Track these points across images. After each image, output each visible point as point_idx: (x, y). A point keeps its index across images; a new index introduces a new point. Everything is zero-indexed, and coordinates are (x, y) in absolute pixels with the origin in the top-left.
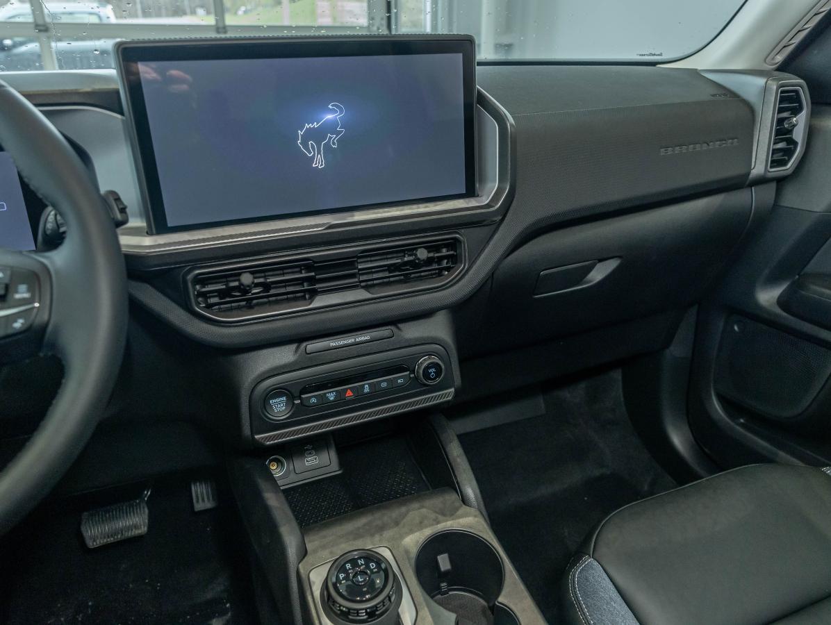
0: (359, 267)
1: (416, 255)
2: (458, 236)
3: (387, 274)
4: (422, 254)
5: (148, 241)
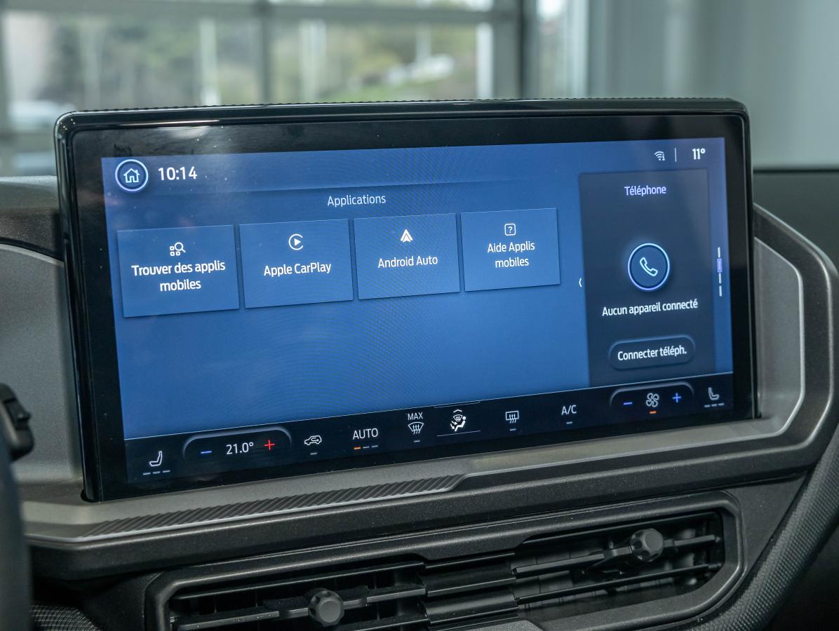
0: (520, 570)
1: (638, 544)
2: (725, 502)
3: (568, 586)
4: (653, 542)
5: (84, 515)
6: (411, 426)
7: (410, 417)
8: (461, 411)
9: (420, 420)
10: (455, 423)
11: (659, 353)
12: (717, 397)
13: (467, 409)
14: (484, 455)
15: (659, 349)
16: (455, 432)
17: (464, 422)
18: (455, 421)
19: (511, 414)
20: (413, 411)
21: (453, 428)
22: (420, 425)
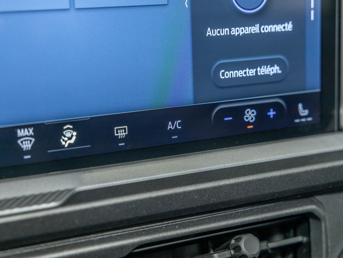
2: (313, 207)
6: (22, 142)
7: (20, 133)
8: (71, 127)
9: (31, 136)
10: (66, 139)
11: (256, 72)
12: (306, 112)
13: (77, 125)
14: (94, 169)
15: (257, 68)
16: (65, 148)
17: (74, 138)
18: (65, 136)
19: (120, 129)
20: (24, 127)
21: (64, 143)
22: (31, 141)
